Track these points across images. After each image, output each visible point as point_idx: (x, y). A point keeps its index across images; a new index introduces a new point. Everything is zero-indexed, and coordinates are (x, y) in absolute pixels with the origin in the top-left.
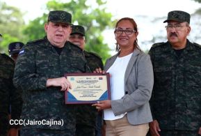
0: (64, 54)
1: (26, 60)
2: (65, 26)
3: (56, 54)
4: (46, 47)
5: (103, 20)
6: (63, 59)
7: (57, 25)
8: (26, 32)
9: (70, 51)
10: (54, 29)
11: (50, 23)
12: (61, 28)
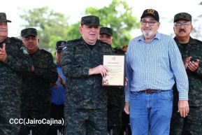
0: (95, 50)
1: (69, 54)
2: (96, 27)
3: (89, 50)
4: (82, 45)
5: (130, 22)
6: (95, 54)
7: (90, 27)
8: (69, 34)
9: (100, 47)
10: (88, 30)
11: (84, 26)
12: (93, 29)
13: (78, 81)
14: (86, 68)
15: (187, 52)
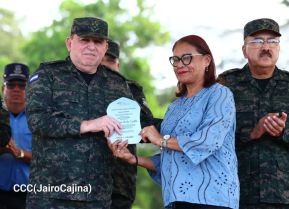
0: (95, 85)
2: (98, 41)
3: (84, 83)
6: (94, 91)
7: (86, 40)
9: (105, 79)
10: (82, 46)
11: (75, 36)
13: (59, 144)
14: (75, 119)
15: (268, 95)
